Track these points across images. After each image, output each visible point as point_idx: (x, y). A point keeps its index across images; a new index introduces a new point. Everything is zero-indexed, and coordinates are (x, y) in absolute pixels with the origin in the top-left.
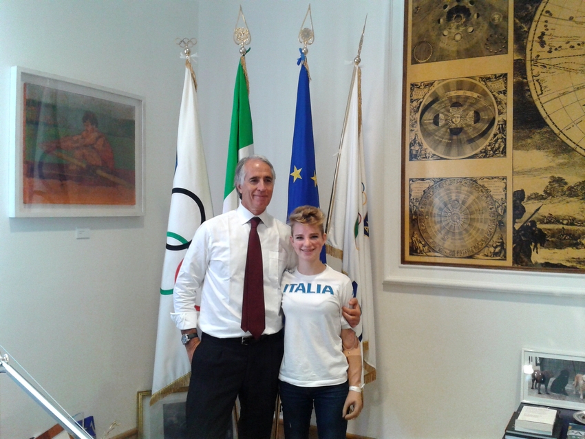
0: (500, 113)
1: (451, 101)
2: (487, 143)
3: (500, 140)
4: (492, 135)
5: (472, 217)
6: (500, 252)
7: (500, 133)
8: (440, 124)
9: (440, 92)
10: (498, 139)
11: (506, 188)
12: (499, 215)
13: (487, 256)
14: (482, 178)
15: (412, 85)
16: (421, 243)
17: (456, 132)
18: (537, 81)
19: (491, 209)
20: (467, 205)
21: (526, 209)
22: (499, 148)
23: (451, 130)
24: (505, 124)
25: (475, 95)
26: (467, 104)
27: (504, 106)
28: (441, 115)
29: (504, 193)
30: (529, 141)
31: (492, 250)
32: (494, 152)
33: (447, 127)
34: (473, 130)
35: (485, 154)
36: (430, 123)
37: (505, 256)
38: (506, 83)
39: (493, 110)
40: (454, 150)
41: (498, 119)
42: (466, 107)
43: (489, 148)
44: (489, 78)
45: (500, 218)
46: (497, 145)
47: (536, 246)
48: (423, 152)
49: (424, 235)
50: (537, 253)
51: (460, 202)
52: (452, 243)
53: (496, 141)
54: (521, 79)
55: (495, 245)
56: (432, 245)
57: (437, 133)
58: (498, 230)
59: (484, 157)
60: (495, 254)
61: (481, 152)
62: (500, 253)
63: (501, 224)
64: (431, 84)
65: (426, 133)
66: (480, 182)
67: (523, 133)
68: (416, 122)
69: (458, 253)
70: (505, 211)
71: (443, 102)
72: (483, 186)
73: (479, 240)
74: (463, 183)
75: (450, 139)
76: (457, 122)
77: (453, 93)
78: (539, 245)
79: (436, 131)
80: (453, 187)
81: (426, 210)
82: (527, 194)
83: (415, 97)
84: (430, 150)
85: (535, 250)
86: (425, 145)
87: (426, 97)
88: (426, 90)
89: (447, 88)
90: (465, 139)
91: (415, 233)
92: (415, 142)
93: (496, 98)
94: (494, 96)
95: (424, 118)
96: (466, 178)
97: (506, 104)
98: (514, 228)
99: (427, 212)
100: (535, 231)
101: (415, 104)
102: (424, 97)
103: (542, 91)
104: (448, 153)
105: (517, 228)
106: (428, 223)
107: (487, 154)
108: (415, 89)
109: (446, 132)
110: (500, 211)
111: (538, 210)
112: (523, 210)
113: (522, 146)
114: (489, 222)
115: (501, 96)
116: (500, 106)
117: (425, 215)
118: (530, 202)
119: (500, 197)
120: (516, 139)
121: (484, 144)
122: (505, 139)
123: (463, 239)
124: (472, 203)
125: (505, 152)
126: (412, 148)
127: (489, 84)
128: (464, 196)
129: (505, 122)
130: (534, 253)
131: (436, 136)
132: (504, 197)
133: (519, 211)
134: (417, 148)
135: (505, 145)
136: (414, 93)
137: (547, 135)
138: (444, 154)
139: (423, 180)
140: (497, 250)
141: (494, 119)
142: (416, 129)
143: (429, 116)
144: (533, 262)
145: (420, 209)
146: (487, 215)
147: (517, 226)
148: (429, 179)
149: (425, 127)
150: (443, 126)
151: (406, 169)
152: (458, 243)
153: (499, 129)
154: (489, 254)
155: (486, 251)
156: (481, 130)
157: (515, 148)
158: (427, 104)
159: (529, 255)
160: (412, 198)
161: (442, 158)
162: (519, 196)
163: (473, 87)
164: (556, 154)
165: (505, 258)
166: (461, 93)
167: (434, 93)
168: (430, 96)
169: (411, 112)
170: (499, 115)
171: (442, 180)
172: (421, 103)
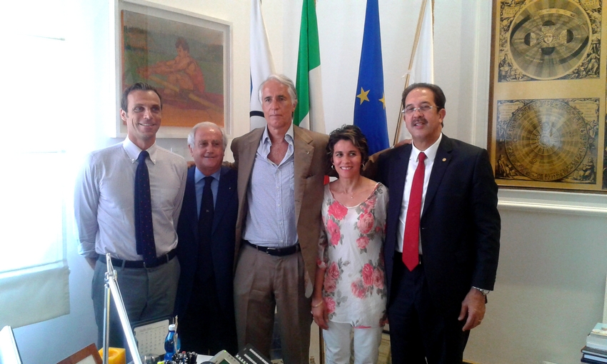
1: (542, 20)
2: (580, 63)
3: (593, 61)
4: (585, 55)
7: (594, 52)
9: (532, 11)
10: (591, 59)
11: (598, 110)
12: (590, 137)
13: (576, 179)
14: (574, 100)
15: (502, 3)
17: (548, 51)
19: (582, 131)
20: (557, 127)
22: (592, 68)
24: (600, 43)
25: (568, 13)
26: (560, 22)
27: (599, 25)
28: (532, 35)
29: (596, 115)
32: (587, 73)
33: (538, 46)
34: (566, 50)
35: (577, 74)
36: (521, 43)
38: (601, 1)
39: (586, 29)
40: (545, 71)
41: (592, 38)
43: (582, 69)
45: (591, 141)
46: (590, 66)
49: (511, 159)
52: (540, 166)
53: (590, 61)
55: (584, 169)
56: (519, 169)
57: (528, 53)
58: (589, 153)
59: (577, 77)
61: (574, 73)
63: (592, 147)
64: (522, 2)
65: (517, 53)
66: (571, 103)
68: (506, 41)
69: (546, 176)
70: (597, 134)
71: (534, 21)
72: (575, 108)
73: (568, 163)
75: (542, 60)
76: (549, 42)
77: (545, 12)
79: (527, 51)
81: (515, 132)
83: (505, 16)
87: (517, 16)
88: (517, 8)
89: (539, 6)
90: (558, 59)
91: (502, 156)
92: (504, 62)
93: (590, 17)
94: (588, 14)
95: (514, 37)
96: (557, 100)
97: (600, 22)
98: (605, 151)
99: (516, 135)
104: (539, 73)
106: (516, 147)
107: (579, 75)
108: (506, 7)
109: (538, 51)
114: (580, 145)
115: (596, 14)
116: (594, 25)
117: (512, 137)
121: (577, 64)
122: (599, 59)
123: (552, 162)
124: (563, 125)
125: (599, 73)
127: (583, 2)
128: (555, 118)
129: (599, 41)
131: (527, 56)
132: (596, 119)
135: (599, 65)
136: (504, 11)
138: (534, 75)
139: (512, 101)
140: (587, 173)
141: (587, 39)
142: (506, 49)
143: (520, 35)
145: (508, 132)
146: (577, 138)
149: (515, 46)
150: (534, 46)
151: (494, 92)
152: (547, 166)
153: (593, 48)
155: (575, 175)
156: (573, 49)
158: (518, 22)
160: (499, 120)
161: (532, 79)
163: (566, 6)
165: (594, 182)
166: (553, 11)
167: (526, 11)
168: (521, 14)
169: (501, 31)
170: (593, 33)
171: (532, 101)
172: (512, 22)
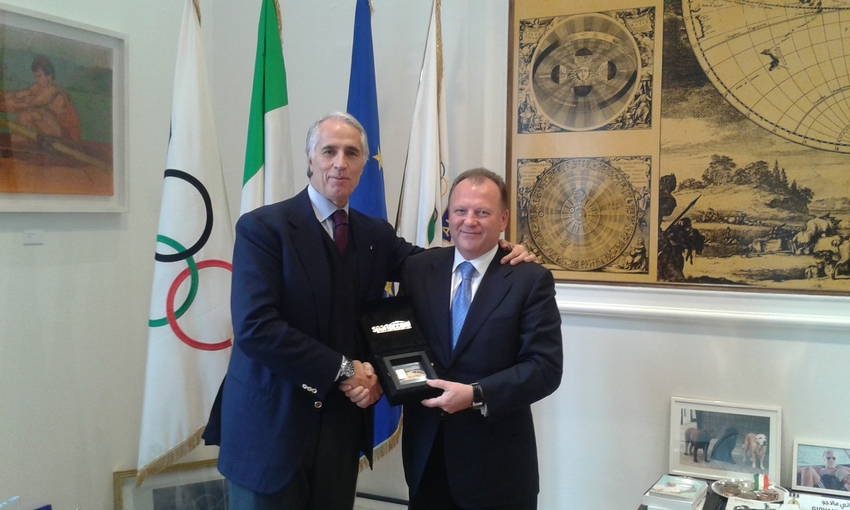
0: (644, 65)
1: (575, 48)
2: (625, 108)
3: (643, 104)
4: (632, 97)
5: (603, 213)
6: (641, 262)
7: (643, 93)
8: (561, 81)
9: (561, 35)
10: (640, 102)
11: (650, 172)
12: (639, 210)
13: (623, 268)
14: (617, 159)
15: (522, 23)
16: (532, 250)
17: (582, 91)
18: (697, 17)
19: (629, 202)
20: (596, 196)
21: (677, 202)
22: (642, 115)
23: (576, 89)
24: (651, 81)
25: (610, 38)
26: (599, 51)
27: (650, 55)
28: (562, 69)
29: (647, 180)
30: (684, 104)
32: (635, 121)
33: (570, 84)
34: (607, 89)
35: (622, 123)
36: (547, 79)
38: (653, 21)
39: (634, 60)
40: (580, 118)
41: (642, 72)
42: (596, 55)
43: (628, 115)
44: (630, 14)
45: (640, 215)
46: (639, 112)
47: (689, 254)
48: (537, 121)
49: (536, 240)
50: (691, 263)
51: (587, 193)
52: (574, 250)
53: (638, 105)
54: (674, 16)
55: (633, 253)
56: (547, 254)
57: (556, 94)
58: (638, 231)
59: (622, 128)
60: (634, 265)
61: (617, 121)
62: (639, 264)
63: (642, 223)
64: (549, 22)
65: (542, 94)
66: (614, 164)
67: (676, 94)
68: (527, 77)
69: (582, 264)
70: (648, 205)
71: (565, 48)
72: (619, 170)
73: (611, 245)
74: (591, 165)
75: (574, 103)
76: (584, 78)
77: (579, 36)
78: (694, 252)
79: (555, 90)
80: (577, 172)
81: (540, 204)
82: (679, 181)
83: (525, 41)
84: (546, 118)
85: (689, 259)
86: (540, 111)
87: (541, 42)
88: (541, 30)
89: (571, 27)
90: (596, 103)
91: (525, 236)
92: (526, 106)
93: (639, 43)
94: (636, 39)
95: (539, 70)
96: (595, 158)
97: (652, 51)
98: (660, 229)
99: (542, 207)
100: (688, 233)
101: (526, 50)
102: (538, 39)
103: (703, 32)
104: (571, 122)
105: (664, 230)
106: (542, 223)
107: (624, 124)
108: (527, 29)
109: (569, 91)
110: (641, 206)
111: (694, 203)
112: (673, 204)
113: (675, 112)
114: (626, 221)
115: (646, 40)
116: (644, 54)
117: (538, 211)
118: (682, 192)
119: (641, 185)
120: (665, 102)
121: (621, 109)
122: (650, 103)
123: (590, 244)
124: (603, 194)
125: (650, 122)
126: (522, 115)
127: (629, 22)
128: (592, 184)
129: (651, 77)
130: (687, 264)
131: (556, 97)
132: (647, 185)
133: (667, 204)
134: (529, 114)
135: (650, 110)
136: (524, 35)
137: (708, 96)
138: (566, 124)
139: (536, 161)
140: (637, 259)
141: (635, 74)
142: (527, 88)
143: (545, 68)
144: (686, 277)
145: (532, 203)
146: (622, 211)
147: (665, 226)
148: (544, 160)
149: (540, 84)
150: (564, 84)
151: (513, 146)
152: (583, 251)
153: (643, 87)
154: (626, 266)
155: (621, 261)
156: (617, 89)
157: (664, 114)
158: (542, 50)
159: (680, 267)
160: (520, 187)
161: (563, 130)
162: (668, 183)
163: (607, 27)
164: (721, 123)
165: (646, 271)
166: (590, 35)
167: (553, 34)
168: (547, 39)
169: (520, 61)
170: (643, 67)
171: (562, 161)
172: (534, 49)
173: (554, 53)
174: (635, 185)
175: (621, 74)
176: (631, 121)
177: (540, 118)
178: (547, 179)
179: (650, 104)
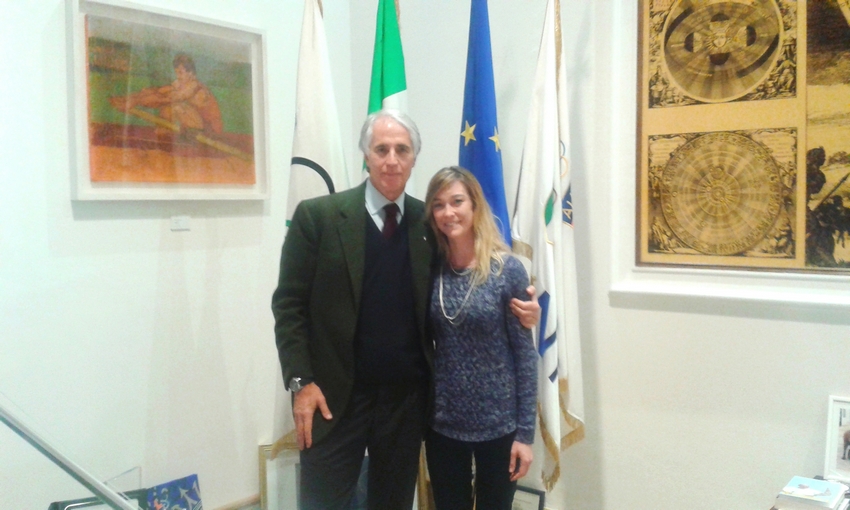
0: (787, 28)
1: (711, 13)
2: (767, 75)
3: (786, 71)
4: (774, 63)
5: (744, 191)
6: (786, 245)
7: (787, 58)
8: (695, 50)
10: (783, 69)
11: (795, 146)
12: (785, 188)
13: (766, 252)
14: (759, 132)
16: (665, 233)
17: (720, 59)
19: (772, 179)
22: (785, 83)
23: (711, 57)
24: (795, 45)
26: (736, 15)
28: (697, 36)
29: (792, 154)
30: (832, 70)
31: (773, 242)
32: (778, 90)
33: (705, 52)
34: (746, 56)
35: (763, 93)
36: (680, 48)
37: (793, 252)
39: (775, 23)
40: (716, 89)
41: (784, 36)
42: (734, 20)
43: (770, 83)
45: (786, 193)
46: (782, 79)
47: (841, 236)
48: (669, 94)
49: (670, 222)
50: (843, 246)
51: (726, 170)
52: (712, 233)
55: (777, 236)
56: (682, 238)
57: (689, 64)
58: (784, 211)
59: (764, 97)
60: (779, 249)
61: (758, 90)
62: (786, 246)
65: (675, 65)
66: (756, 137)
67: (823, 58)
68: (659, 47)
69: (721, 247)
70: (794, 182)
71: (699, 14)
72: (761, 144)
74: (730, 139)
75: (710, 73)
78: (846, 233)
79: (689, 60)
80: (714, 147)
81: (674, 183)
83: (656, 9)
84: (679, 90)
85: (841, 242)
86: (673, 83)
90: (734, 71)
91: (657, 218)
92: (657, 79)
95: (671, 39)
96: (734, 132)
97: (795, 13)
100: (840, 211)
101: (657, 19)
102: (672, 6)
104: (708, 94)
105: (812, 207)
107: (766, 93)
109: (705, 60)
110: (786, 183)
111: (845, 179)
113: (821, 78)
114: (769, 199)
116: (786, 17)
117: (671, 190)
118: (833, 166)
119: (786, 160)
120: (813, 67)
121: (761, 77)
123: (729, 226)
125: (795, 89)
126: (653, 88)
128: (731, 160)
129: (794, 40)
131: (690, 67)
132: (792, 160)
134: (660, 87)
135: (795, 77)
138: (701, 96)
139: (669, 137)
140: (783, 242)
141: (777, 38)
142: (658, 58)
143: (678, 37)
145: (666, 183)
148: (677, 135)
150: (701, 51)
151: (643, 122)
153: (785, 53)
154: (769, 250)
155: (765, 245)
156: (757, 55)
157: (810, 81)
158: (675, 17)
159: (830, 250)
160: (652, 165)
161: (698, 103)
165: (793, 255)
167: (686, 1)
169: (650, 31)
170: (785, 30)
171: (698, 135)
172: (666, 17)
173: (688, 21)
174: (780, 161)
175: (761, 39)
176: (774, 90)
177: (673, 90)
178: (681, 156)
179: (794, 70)
